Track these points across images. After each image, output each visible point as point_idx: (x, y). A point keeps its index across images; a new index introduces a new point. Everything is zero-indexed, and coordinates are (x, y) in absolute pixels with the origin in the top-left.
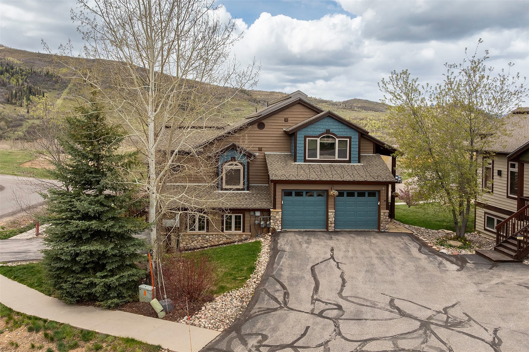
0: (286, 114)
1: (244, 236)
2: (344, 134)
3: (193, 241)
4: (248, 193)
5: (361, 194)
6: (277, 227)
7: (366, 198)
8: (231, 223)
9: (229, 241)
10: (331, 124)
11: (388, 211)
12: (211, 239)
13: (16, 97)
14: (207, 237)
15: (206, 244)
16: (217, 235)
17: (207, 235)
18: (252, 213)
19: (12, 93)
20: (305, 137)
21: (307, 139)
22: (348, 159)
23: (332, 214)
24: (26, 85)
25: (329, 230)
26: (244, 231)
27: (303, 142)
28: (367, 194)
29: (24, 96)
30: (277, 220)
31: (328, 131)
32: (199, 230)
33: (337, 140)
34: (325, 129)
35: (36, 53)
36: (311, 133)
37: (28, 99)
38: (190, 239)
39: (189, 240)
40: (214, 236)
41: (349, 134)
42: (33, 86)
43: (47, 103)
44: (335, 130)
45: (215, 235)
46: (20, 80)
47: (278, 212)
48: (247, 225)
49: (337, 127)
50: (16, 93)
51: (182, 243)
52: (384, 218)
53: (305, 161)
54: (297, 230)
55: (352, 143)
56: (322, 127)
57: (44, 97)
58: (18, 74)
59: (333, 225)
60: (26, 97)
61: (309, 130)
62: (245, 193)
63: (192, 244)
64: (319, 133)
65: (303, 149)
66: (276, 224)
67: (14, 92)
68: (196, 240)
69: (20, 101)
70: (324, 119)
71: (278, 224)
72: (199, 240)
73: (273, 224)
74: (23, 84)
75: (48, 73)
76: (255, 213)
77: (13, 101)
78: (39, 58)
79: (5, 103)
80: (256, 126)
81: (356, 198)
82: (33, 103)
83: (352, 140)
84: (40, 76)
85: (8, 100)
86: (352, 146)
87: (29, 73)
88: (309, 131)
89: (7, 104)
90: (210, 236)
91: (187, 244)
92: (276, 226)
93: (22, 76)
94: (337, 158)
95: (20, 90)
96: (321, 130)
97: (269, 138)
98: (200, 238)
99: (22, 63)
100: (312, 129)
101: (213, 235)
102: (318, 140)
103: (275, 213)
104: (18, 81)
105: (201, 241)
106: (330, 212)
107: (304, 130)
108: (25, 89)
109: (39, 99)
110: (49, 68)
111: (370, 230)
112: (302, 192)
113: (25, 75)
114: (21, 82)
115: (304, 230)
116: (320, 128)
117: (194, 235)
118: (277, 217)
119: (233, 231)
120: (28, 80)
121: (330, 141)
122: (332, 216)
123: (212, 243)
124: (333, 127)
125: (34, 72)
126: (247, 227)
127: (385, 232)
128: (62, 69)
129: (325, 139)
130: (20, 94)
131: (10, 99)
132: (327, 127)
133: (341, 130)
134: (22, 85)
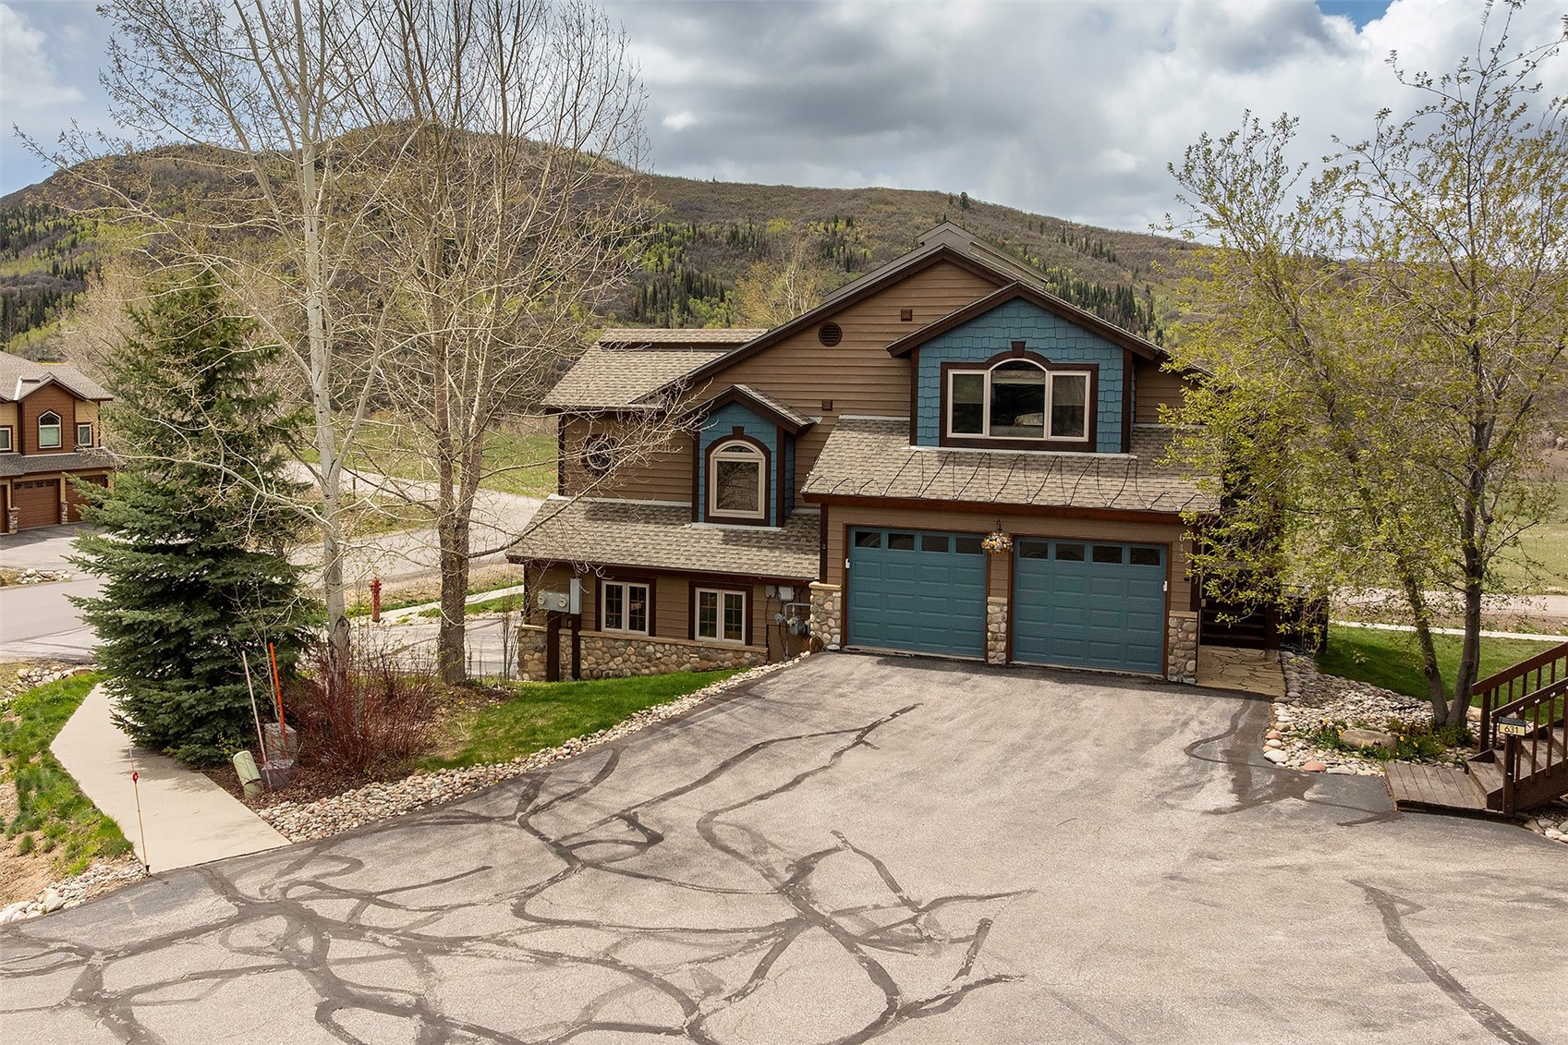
0: (909, 297)
1: (748, 655)
2: (1073, 356)
3: (613, 657)
4: (775, 534)
5: (1107, 553)
6: (826, 635)
7: (1125, 568)
8: (714, 618)
9: (705, 664)
10: (1030, 323)
11: (1195, 615)
12: (659, 655)
13: (655, 302)
14: (650, 648)
15: (647, 667)
16: (676, 645)
17: (649, 643)
18: (770, 591)
19: (646, 291)
20: (945, 367)
21: (951, 373)
22: (1085, 439)
23: (997, 609)
24: (679, 268)
25: (990, 661)
26: (749, 642)
27: (937, 382)
28: (1126, 555)
29: (675, 301)
30: (829, 614)
31: (1019, 348)
32: (632, 627)
33: (1049, 375)
34: (1010, 341)
35: (707, 182)
36: (963, 355)
37: (685, 308)
38: (604, 649)
39: (604, 653)
40: (667, 647)
41: (1089, 358)
42: (696, 272)
43: (731, 317)
44: (1043, 344)
45: (670, 645)
46: (665, 256)
47: (830, 592)
48: (758, 625)
49: (1050, 333)
50: (655, 292)
51: (586, 660)
52: (1180, 636)
53: (944, 441)
54: (891, 651)
55: (1102, 386)
56: (999, 333)
57: (722, 300)
58: (662, 241)
59: (1002, 645)
60: (679, 303)
61: (956, 343)
62: (766, 533)
63: (611, 664)
64: (989, 354)
65: (937, 402)
66: (825, 628)
67: (650, 289)
68: (621, 655)
69: (664, 315)
70: (1006, 310)
71: (830, 628)
72: (630, 656)
73: (816, 625)
74: (672, 269)
75: (734, 235)
76: (777, 592)
77: (648, 314)
78: (716, 196)
79: (629, 319)
80: (814, 335)
81: (1088, 566)
82: (696, 318)
83: (1101, 375)
84: (715, 245)
85: (637, 312)
86: (1101, 396)
87: (689, 238)
88: (961, 346)
89: (634, 321)
90: (658, 647)
91: (598, 664)
92: (823, 632)
93: (671, 246)
94: (1047, 436)
95: (665, 285)
96: (994, 344)
97: (853, 372)
98: (631, 650)
99: (673, 211)
100: (967, 343)
101: (663, 644)
102: (987, 374)
103: (822, 593)
104: (660, 259)
105: (633, 658)
106: (993, 604)
107: (940, 344)
108: (678, 280)
109: (711, 306)
110: (740, 222)
111: (1133, 674)
112: (912, 537)
113: (679, 244)
114: (667, 261)
115: (913, 653)
116: (994, 336)
117: (616, 640)
118: (828, 606)
119: (720, 639)
120: (686, 256)
121: (1027, 379)
122: (1000, 615)
123: (663, 667)
124: (1036, 334)
125: (702, 235)
126: (759, 632)
127: (1182, 683)
128: (771, 222)
129: (1013, 373)
130: (665, 296)
131: (640, 310)
132: (1016, 335)
133: (1062, 344)
134: (669, 272)
